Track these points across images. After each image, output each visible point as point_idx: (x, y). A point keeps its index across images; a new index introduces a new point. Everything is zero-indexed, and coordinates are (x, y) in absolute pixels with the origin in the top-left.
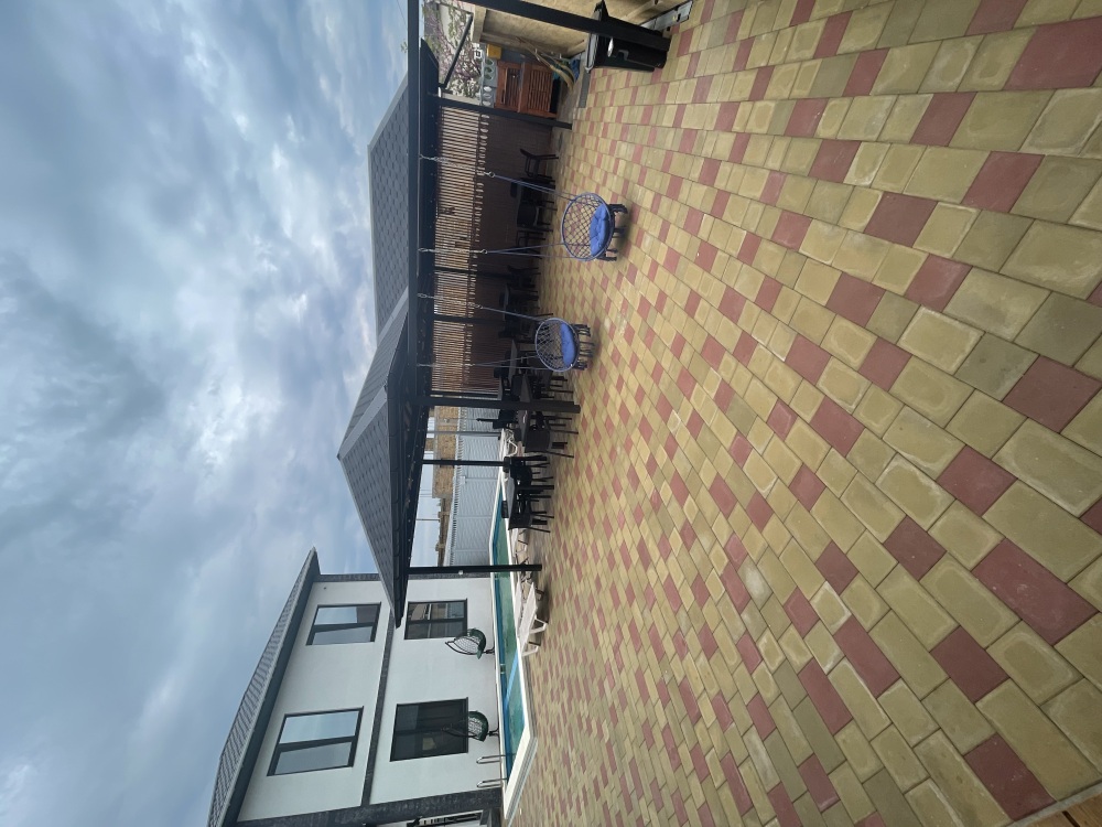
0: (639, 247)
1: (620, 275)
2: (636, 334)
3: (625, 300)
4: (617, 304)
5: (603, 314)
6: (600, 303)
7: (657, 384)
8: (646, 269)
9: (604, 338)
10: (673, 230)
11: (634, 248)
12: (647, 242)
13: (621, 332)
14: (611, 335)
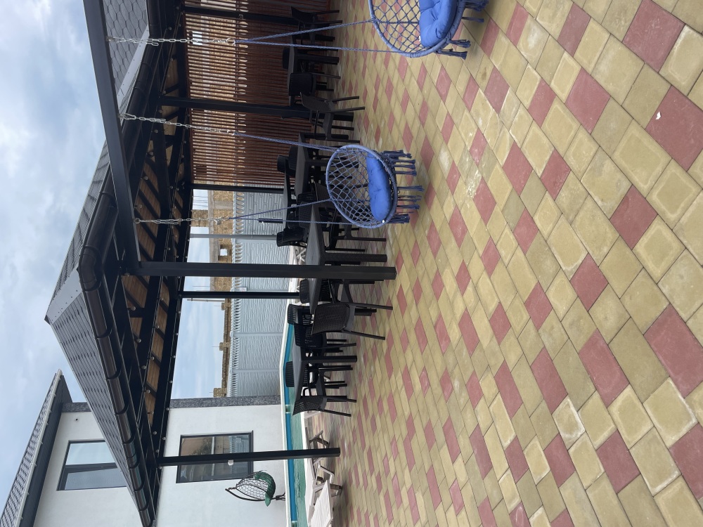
0: (515, 43)
1: (472, 85)
2: (498, 209)
3: (479, 136)
4: (464, 135)
5: (439, 139)
6: (434, 117)
7: (538, 327)
8: (527, 93)
9: (439, 184)
10: (594, 34)
11: (502, 42)
12: (532, 39)
13: (468, 189)
14: (452, 184)
